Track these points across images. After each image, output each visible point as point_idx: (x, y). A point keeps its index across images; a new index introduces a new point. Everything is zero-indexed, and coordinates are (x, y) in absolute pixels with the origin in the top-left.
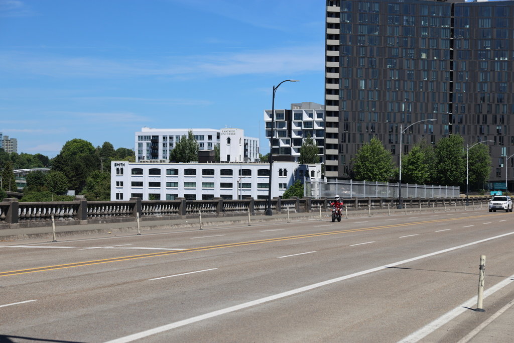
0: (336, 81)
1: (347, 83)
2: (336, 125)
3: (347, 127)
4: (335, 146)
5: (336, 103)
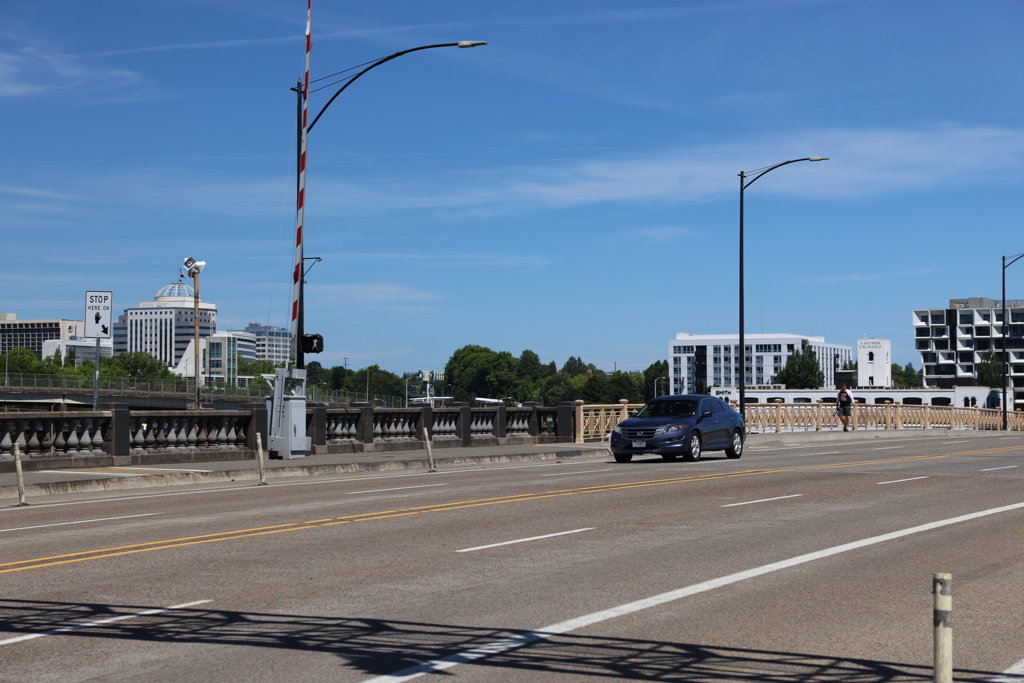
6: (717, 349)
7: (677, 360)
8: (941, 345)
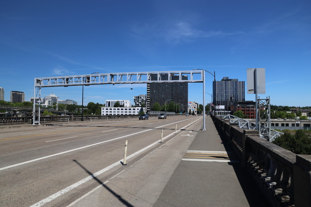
0: (149, 91)
1: (151, 91)
2: (149, 99)
3: (151, 100)
4: (149, 104)
5: (149, 95)
6: (112, 102)
7: (106, 103)
8: (137, 101)
